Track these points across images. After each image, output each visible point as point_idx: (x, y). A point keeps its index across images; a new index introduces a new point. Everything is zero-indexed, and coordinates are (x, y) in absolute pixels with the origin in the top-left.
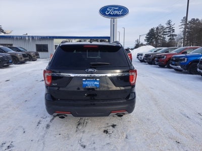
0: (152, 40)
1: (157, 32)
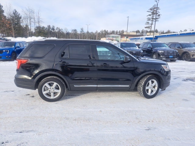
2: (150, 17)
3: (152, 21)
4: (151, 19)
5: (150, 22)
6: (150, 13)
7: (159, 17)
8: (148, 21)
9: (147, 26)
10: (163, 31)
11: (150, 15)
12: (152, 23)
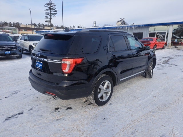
2: (48, 12)
3: (51, 16)
4: (50, 14)
5: (49, 17)
6: (48, 8)
7: (56, 13)
8: (46, 16)
9: (47, 20)
10: (58, 26)
11: (47, 10)
12: (51, 17)
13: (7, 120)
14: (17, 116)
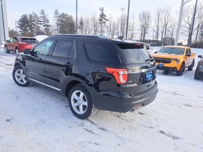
0: (26, 27)
1: (31, 20)
13: (177, 138)
14: (167, 133)
